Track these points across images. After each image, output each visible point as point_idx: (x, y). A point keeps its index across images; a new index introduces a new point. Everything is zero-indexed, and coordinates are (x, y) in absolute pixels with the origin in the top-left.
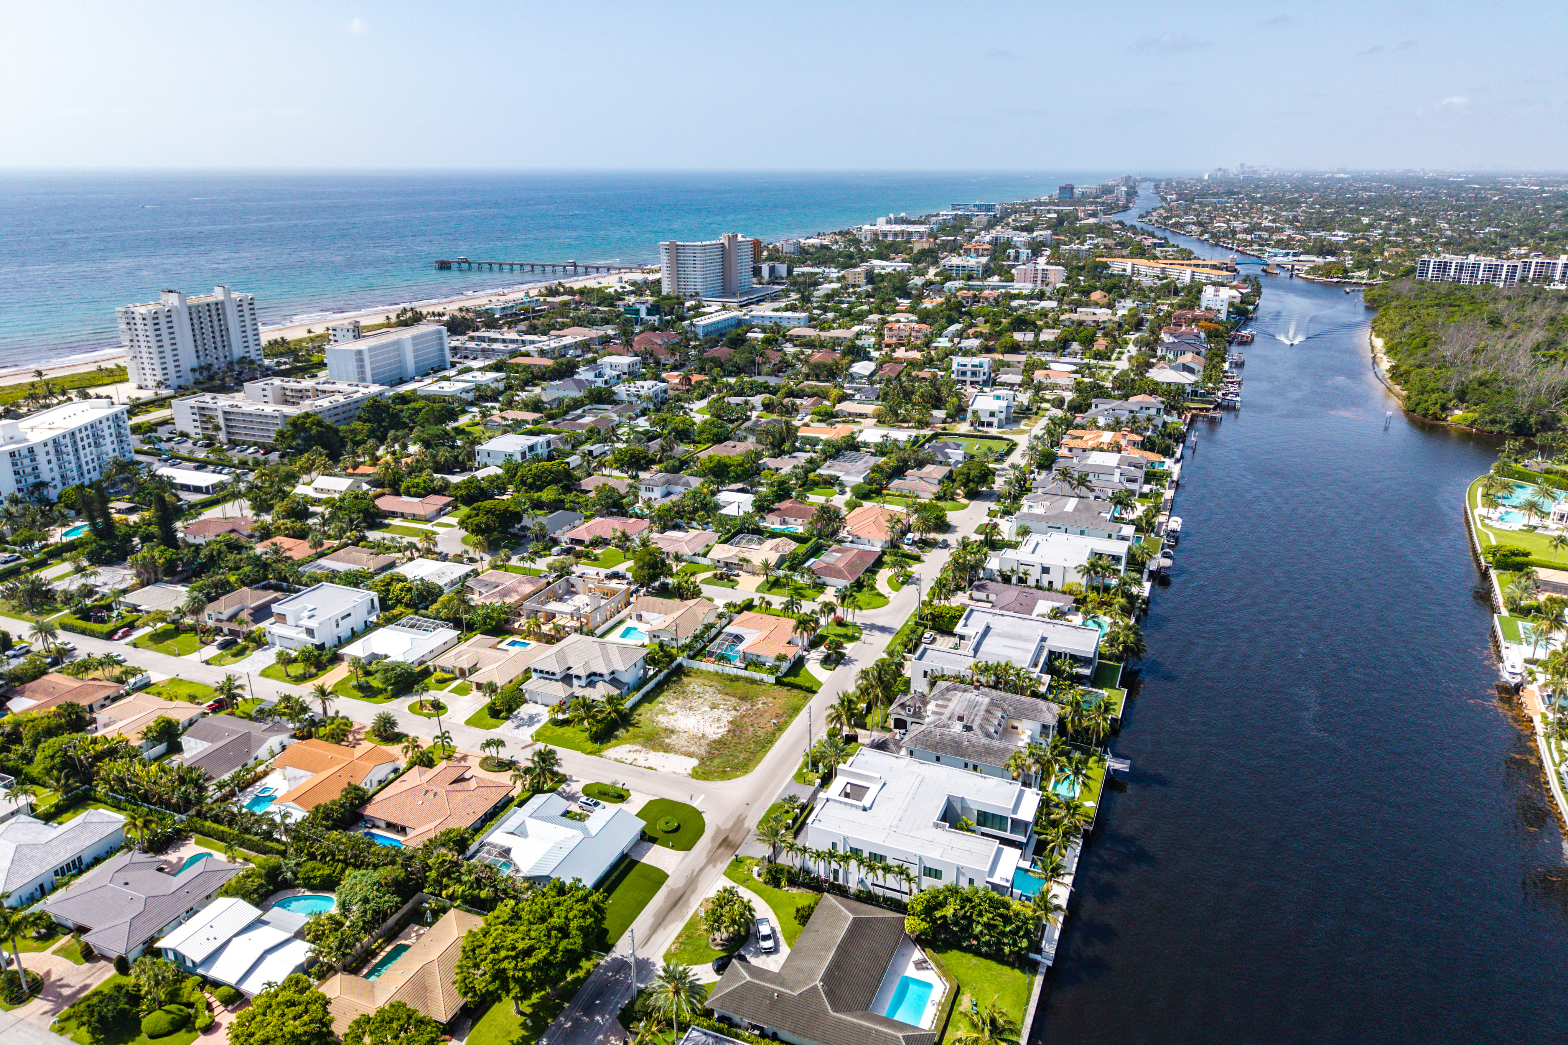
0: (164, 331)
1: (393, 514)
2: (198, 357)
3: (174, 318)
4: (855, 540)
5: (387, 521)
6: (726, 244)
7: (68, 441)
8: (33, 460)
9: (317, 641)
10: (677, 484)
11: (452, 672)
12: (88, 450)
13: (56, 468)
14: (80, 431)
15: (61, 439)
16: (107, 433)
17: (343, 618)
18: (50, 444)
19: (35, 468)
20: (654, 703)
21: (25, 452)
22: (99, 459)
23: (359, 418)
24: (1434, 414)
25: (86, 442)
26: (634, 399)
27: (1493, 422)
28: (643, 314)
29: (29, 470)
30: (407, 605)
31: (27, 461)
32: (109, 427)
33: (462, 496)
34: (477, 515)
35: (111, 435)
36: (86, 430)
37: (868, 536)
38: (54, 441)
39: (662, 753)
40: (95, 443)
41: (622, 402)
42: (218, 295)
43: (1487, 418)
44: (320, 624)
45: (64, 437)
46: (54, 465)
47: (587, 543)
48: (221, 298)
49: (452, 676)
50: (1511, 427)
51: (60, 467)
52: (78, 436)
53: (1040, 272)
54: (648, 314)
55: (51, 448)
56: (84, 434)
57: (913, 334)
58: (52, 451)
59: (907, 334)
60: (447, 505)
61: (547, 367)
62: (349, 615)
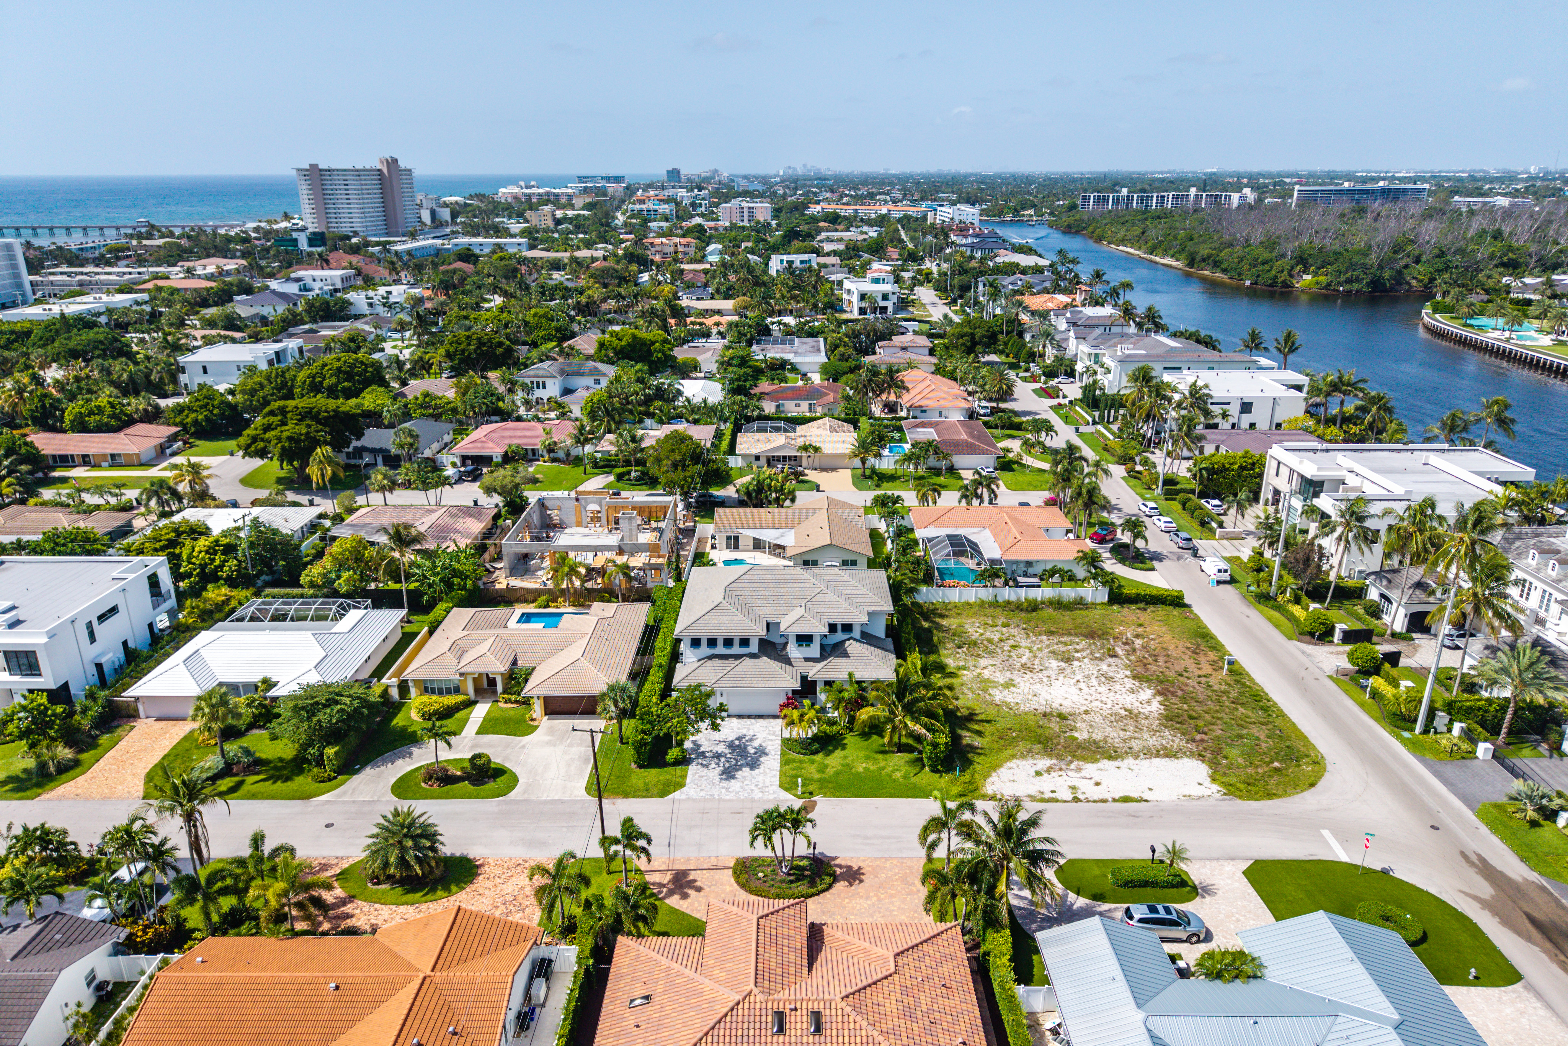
1: (66, 461)
4: (918, 413)
5: (56, 474)
6: (385, 171)
9: (47, 680)
10: (579, 374)
11: (457, 690)
17: (102, 618)
24: (1284, 282)
26: (381, 310)
27: (1349, 281)
28: (304, 245)
30: (232, 583)
33: (196, 422)
34: (283, 423)
37: (936, 405)
41: (364, 316)
43: (1343, 278)
44: (52, 635)
47: (498, 459)
49: (460, 698)
50: (1368, 284)
53: (746, 211)
54: (310, 245)
57: (681, 249)
59: (672, 249)
60: (173, 438)
61: (208, 290)
62: (114, 610)
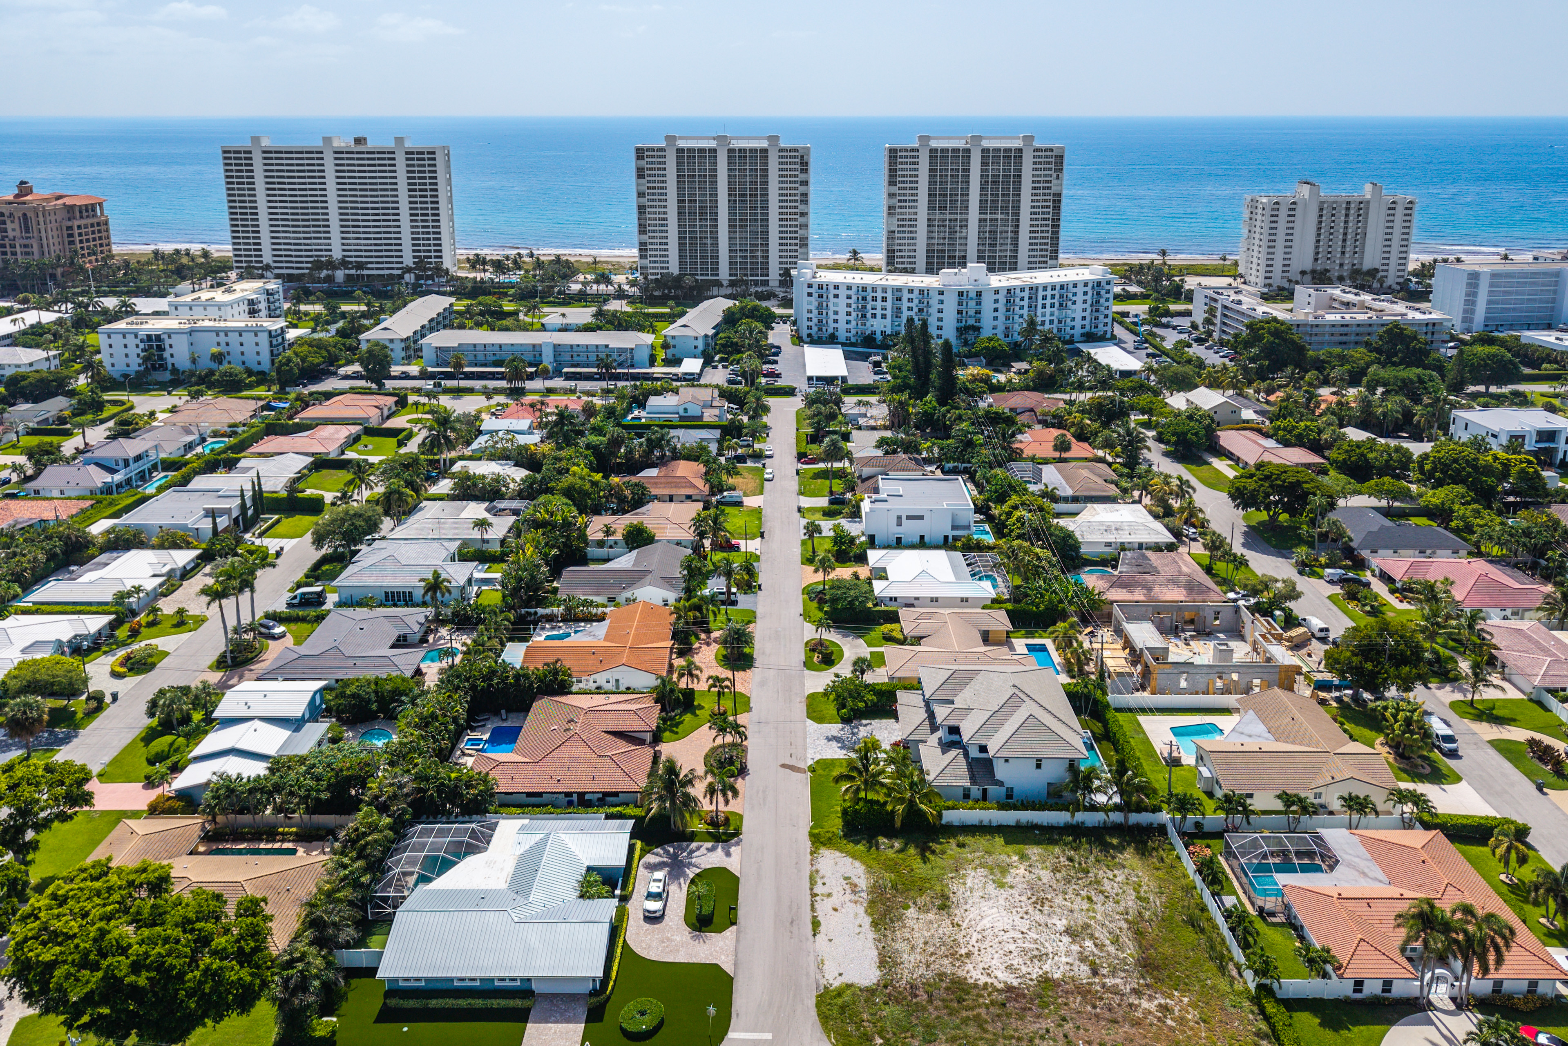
0: (1282, 225)
2: (1316, 260)
3: (1299, 212)
5: (1211, 459)
7: (1026, 294)
8: (979, 304)
12: (1048, 310)
13: (1001, 318)
14: (1045, 288)
15: (1018, 291)
16: (1079, 298)
17: (909, 518)
18: (1003, 293)
19: (978, 312)
20: (1010, 849)
21: (973, 295)
22: (1060, 322)
23: (1367, 344)
25: (1049, 301)
29: (971, 312)
31: (972, 304)
32: (1085, 293)
35: (1085, 302)
36: (1053, 289)
38: (1009, 291)
39: (867, 921)
40: (1061, 305)
42: (1367, 191)
44: (872, 510)
45: (1022, 290)
46: (1001, 315)
48: (1368, 196)
51: (1007, 318)
52: (1041, 293)
55: (1002, 298)
56: (1049, 293)
58: (1002, 300)
